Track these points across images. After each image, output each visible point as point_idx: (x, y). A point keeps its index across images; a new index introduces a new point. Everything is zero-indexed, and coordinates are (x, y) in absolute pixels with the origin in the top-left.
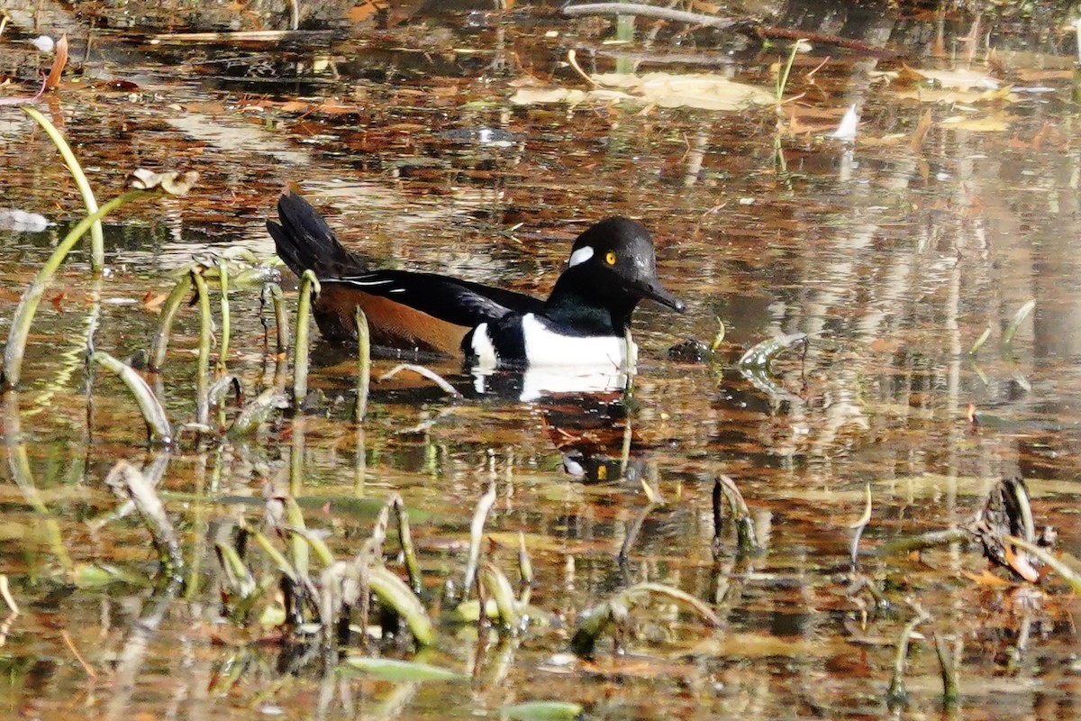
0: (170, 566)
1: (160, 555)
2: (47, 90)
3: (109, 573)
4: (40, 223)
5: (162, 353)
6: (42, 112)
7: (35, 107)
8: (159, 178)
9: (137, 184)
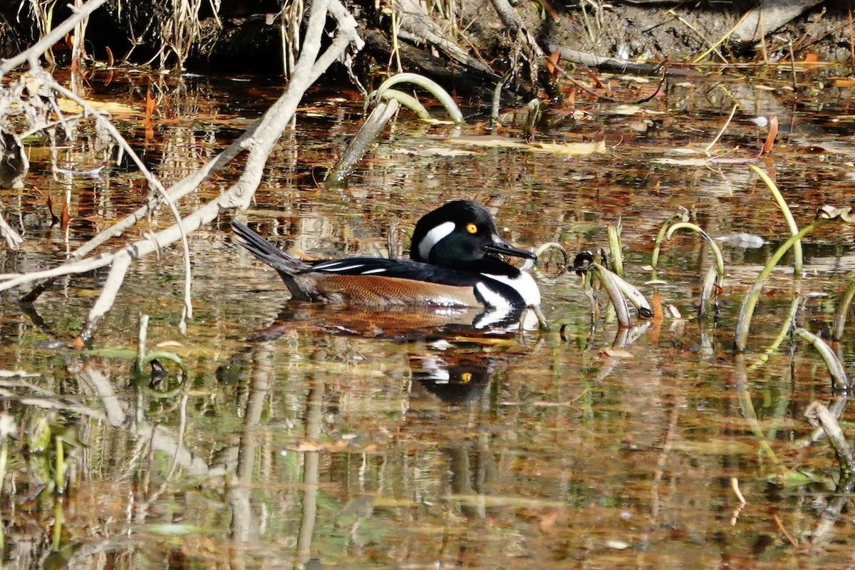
0: (847, 471)
1: (841, 465)
2: (764, 153)
3: (807, 476)
4: (758, 242)
5: (841, 328)
6: (761, 168)
7: (756, 164)
8: (839, 211)
9: (824, 216)
